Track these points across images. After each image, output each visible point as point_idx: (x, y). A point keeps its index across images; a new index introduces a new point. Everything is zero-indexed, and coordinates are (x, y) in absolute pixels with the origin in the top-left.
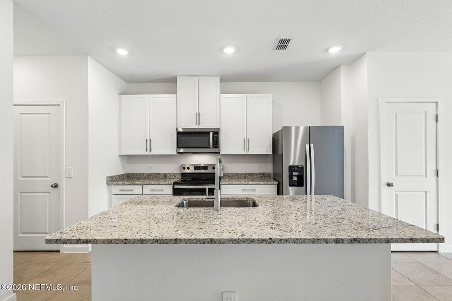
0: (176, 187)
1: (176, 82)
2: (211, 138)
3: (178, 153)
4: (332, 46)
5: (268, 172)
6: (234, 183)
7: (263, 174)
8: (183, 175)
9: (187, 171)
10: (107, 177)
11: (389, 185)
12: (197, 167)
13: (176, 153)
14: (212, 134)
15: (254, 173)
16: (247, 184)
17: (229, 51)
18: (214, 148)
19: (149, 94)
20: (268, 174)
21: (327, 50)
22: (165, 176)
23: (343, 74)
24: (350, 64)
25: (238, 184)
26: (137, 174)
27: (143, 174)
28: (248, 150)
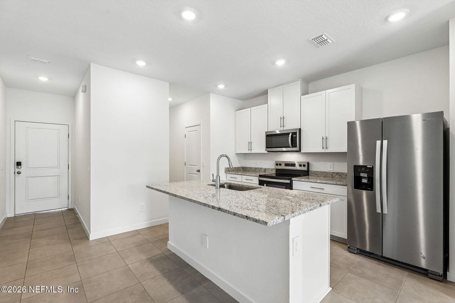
0: (261, 179)
1: (267, 93)
2: (290, 138)
3: (267, 151)
4: (390, 14)
6: (303, 180)
8: (277, 170)
9: (279, 167)
10: (225, 168)
12: (287, 165)
14: (290, 135)
15: (343, 173)
18: (293, 147)
19: (250, 107)
21: (386, 19)
22: (255, 170)
25: (312, 182)
26: (248, 168)
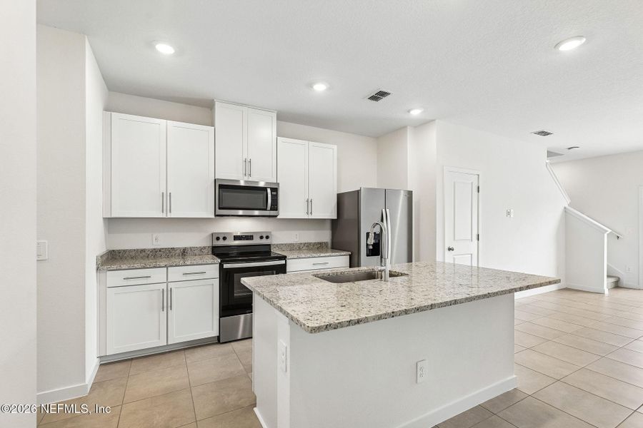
2: (269, 195)
3: (216, 215)
4: (415, 109)
5: (325, 241)
7: (320, 243)
8: (215, 248)
9: (221, 243)
11: (449, 249)
12: (237, 237)
13: (213, 216)
14: (270, 191)
15: (310, 244)
16: (319, 257)
17: (320, 88)
20: (326, 244)
21: (409, 111)
23: (409, 134)
24: (415, 127)
25: (309, 257)
26: (130, 251)
27: (143, 251)
28: (311, 213)
